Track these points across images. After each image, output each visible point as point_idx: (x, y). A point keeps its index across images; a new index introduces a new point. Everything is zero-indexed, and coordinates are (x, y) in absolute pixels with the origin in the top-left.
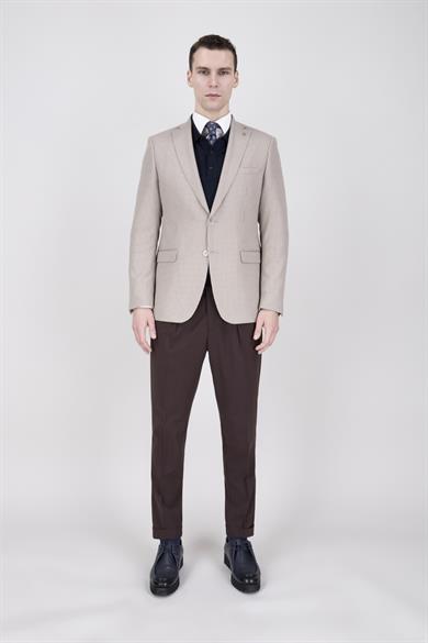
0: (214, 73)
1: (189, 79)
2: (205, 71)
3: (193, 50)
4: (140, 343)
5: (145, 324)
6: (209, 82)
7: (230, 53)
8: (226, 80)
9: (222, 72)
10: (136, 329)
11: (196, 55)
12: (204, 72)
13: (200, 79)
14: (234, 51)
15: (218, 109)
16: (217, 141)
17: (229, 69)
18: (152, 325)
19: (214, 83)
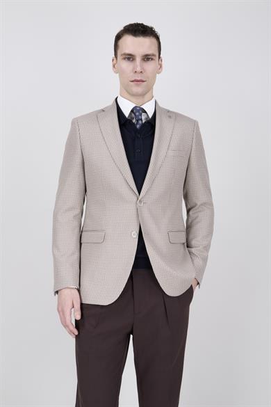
0: (138, 59)
1: (114, 66)
2: (130, 57)
3: (118, 37)
4: (66, 326)
5: (70, 306)
6: (134, 68)
7: (154, 40)
8: (150, 66)
9: (147, 58)
10: (61, 311)
11: (121, 42)
12: (129, 59)
13: (125, 65)
14: (157, 38)
15: (143, 95)
16: (143, 125)
17: (153, 55)
18: (78, 306)
19: (139, 69)
